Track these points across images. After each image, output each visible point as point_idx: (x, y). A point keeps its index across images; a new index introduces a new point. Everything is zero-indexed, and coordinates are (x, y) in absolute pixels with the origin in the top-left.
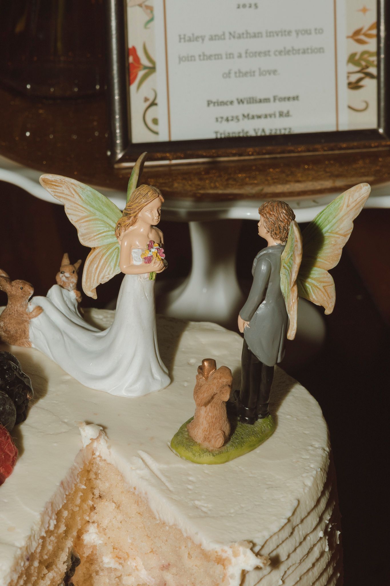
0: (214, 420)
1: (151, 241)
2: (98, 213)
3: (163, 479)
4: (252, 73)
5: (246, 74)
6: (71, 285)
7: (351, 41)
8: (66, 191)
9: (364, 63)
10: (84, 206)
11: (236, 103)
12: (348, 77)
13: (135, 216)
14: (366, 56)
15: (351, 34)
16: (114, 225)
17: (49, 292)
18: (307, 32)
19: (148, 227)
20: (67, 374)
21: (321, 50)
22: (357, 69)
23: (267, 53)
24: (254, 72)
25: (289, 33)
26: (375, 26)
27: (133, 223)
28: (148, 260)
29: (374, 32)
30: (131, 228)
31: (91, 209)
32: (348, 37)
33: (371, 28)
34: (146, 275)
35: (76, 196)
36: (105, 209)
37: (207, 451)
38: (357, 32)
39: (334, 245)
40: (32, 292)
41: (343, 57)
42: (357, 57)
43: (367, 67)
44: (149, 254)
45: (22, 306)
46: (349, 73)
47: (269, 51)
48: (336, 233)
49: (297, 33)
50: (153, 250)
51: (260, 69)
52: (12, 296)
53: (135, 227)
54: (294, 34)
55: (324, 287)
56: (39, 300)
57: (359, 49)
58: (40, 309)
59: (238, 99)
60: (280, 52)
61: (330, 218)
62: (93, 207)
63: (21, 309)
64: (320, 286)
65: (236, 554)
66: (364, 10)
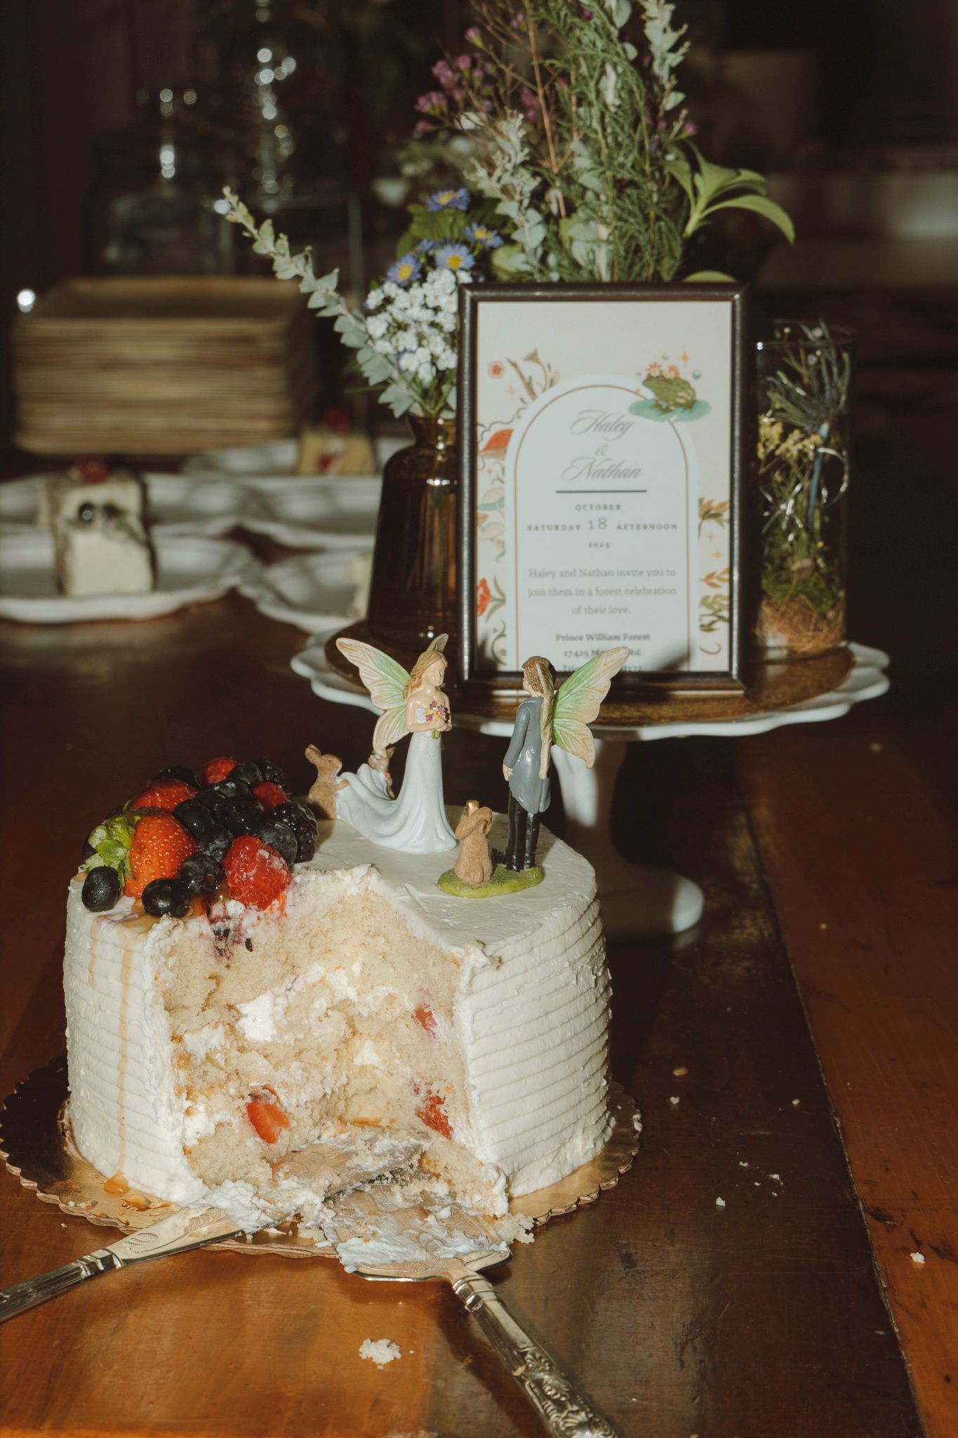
0: (474, 855)
1: (434, 702)
2: (389, 677)
3: (422, 904)
4: (602, 611)
5: (596, 611)
6: (382, 767)
7: (704, 584)
8: (361, 656)
9: (716, 607)
10: (378, 670)
11: (585, 638)
12: (700, 619)
13: (420, 677)
14: (719, 599)
15: (704, 577)
16: (403, 688)
17: (359, 770)
18: (659, 573)
19: (433, 688)
20: (362, 836)
21: (673, 591)
22: (710, 612)
23: (618, 592)
24: (604, 609)
25: (641, 573)
26: (728, 571)
27: (418, 685)
28: (430, 718)
29: (727, 576)
30: (417, 690)
31: (383, 673)
32: (701, 580)
33: (723, 573)
34: (429, 733)
35: (370, 661)
36: (397, 674)
37: (468, 885)
38: (710, 576)
39: (591, 700)
40: (340, 766)
41: (696, 599)
42: (710, 600)
43: (720, 611)
44: (430, 712)
45: (329, 779)
46: (702, 616)
47: (620, 590)
48: (593, 689)
49: (649, 573)
50: (434, 709)
51: (610, 607)
52: (321, 768)
53: (421, 688)
54: (645, 574)
55: (582, 739)
56: (348, 775)
57: (712, 592)
58: (346, 782)
59: (587, 635)
60: (631, 592)
61: (588, 674)
62: (386, 672)
63: (329, 782)
64: (579, 738)
65: (467, 954)
66: (718, 555)
